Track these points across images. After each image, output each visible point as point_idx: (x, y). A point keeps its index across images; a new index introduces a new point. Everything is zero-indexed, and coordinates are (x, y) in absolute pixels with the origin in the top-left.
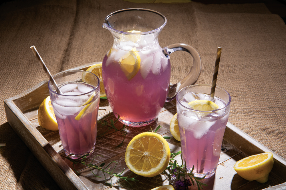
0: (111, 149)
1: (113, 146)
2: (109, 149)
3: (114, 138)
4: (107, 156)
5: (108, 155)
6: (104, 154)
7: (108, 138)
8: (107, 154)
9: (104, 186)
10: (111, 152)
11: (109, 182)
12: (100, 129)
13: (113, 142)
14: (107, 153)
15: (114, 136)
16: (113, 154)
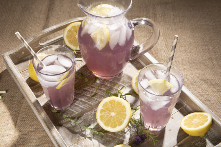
0: (86, 100)
1: (88, 97)
2: (84, 101)
3: (88, 90)
4: (83, 107)
6: (80, 105)
7: (83, 89)
8: (83, 105)
9: (81, 137)
10: (86, 103)
11: (84, 133)
12: (77, 80)
13: (87, 93)
15: (88, 87)
16: (88, 106)
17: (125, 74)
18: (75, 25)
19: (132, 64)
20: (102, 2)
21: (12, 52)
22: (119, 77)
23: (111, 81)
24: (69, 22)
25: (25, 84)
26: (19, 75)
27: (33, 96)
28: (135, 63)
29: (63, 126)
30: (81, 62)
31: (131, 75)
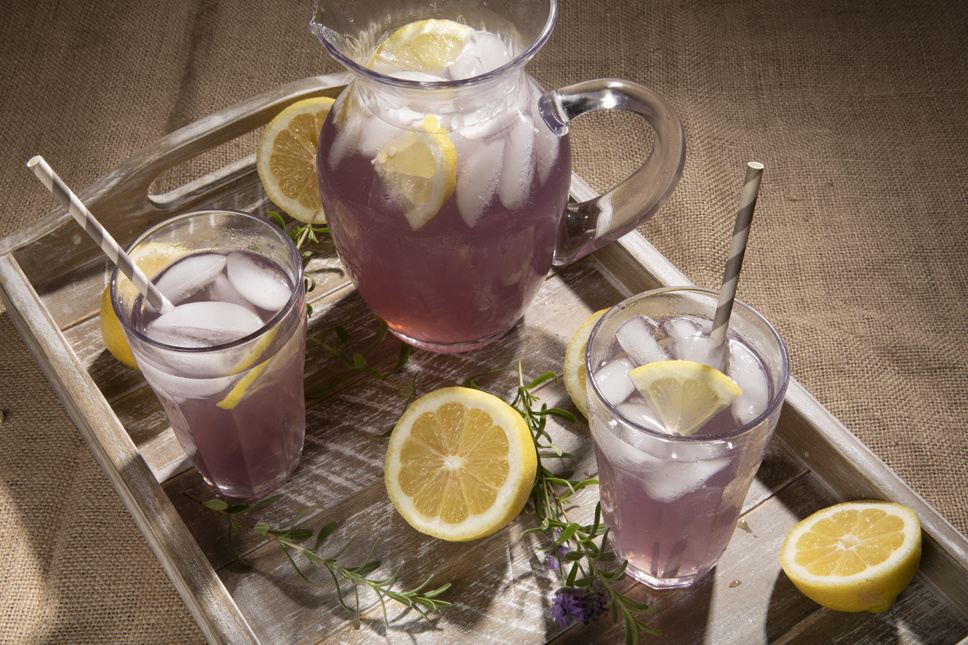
0: (360, 452)
1: (367, 439)
2: (352, 453)
3: (370, 404)
4: (346, 484)
5: (347, 479)
6: (334, 473)
7: (348, 402)
8: (346, 474)
9: (335, 620)
10: (360, 464)
11: (350, 600)
12: (322, 361)
13: (366, 419)
14: (344, 469)
15: (369, 393)
16: (367, 476)
17: (534, 330)
18: (308, 111)
19: (567, 282)
20: (421, 12)
21: (26, 236)
22: (506, 342)
23: (472, 363)
24: (279, 96)
25: (84, 383)
26: (58, 341)
27: (120, 436)
28: (580, 277)
29: (256, 571)
30: (337, 275)
31: (561, 333)
